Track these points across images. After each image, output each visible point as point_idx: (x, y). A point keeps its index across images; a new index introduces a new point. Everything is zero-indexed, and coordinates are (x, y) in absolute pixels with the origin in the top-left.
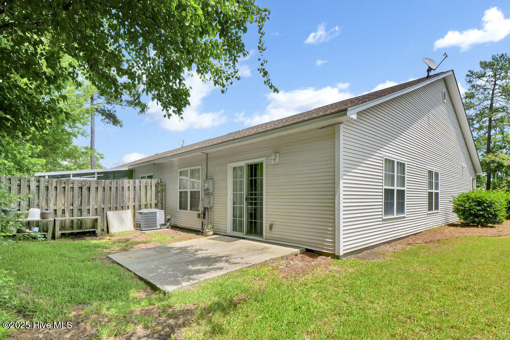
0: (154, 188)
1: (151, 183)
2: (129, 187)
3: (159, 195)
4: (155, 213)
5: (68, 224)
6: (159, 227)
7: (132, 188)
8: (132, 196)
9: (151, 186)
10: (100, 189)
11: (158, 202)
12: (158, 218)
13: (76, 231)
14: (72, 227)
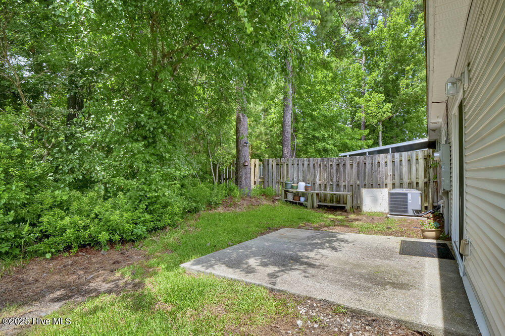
0: (421, 162)
1: (417, 156)
2: (386, 162)
3: (431, 171)
4: (406, 194)
5: (329, 197)
6: (410, 212)
7: (390, 164)
8: (390, 173)
9: (417, 159)
10: (355, 165)
11: (429, 180)
12: (409, 201)
13: (335, 204)
14: (332, 201)
